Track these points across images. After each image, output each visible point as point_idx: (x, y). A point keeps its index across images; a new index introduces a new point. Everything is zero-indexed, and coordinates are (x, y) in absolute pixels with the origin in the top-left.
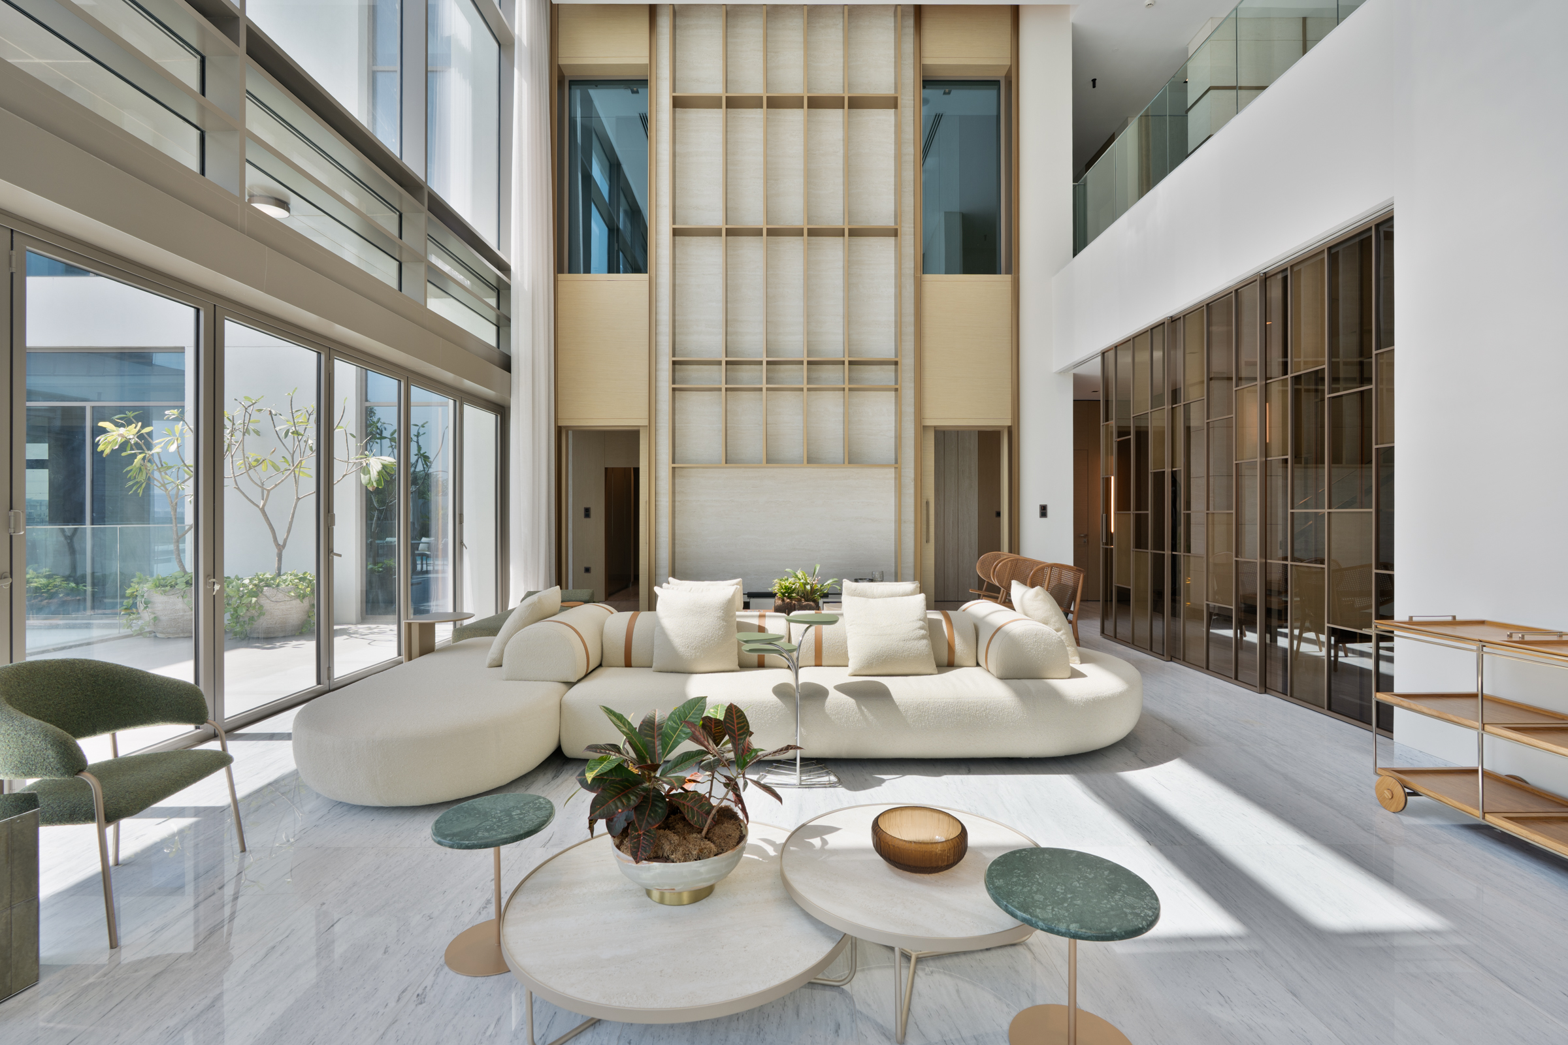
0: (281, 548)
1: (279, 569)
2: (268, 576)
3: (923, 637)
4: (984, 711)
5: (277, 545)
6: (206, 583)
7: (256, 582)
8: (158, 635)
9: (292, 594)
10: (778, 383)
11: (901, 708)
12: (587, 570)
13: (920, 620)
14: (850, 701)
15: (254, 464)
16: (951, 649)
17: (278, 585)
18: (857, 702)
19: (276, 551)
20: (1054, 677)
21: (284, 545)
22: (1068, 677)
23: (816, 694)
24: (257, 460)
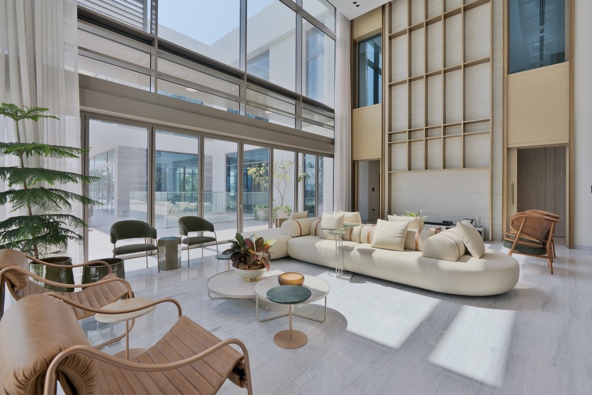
0: (282, 199)
1: (282, 204)
2: (279, 206)
3: (400, 237)
4: (404, 266)
5: (282, 198)
6: (239, 205)
7: (276, 207)
8: (260, 220)
9: (283, 211)
10: (433, 136)
11: (374, 259)
12: (373, 210)
13: (401, 230)
14: (358, 253)
15: (278, 176)
16: (417, 244)
17: (280, 209)
18: (360, 254)
19: (281, 199)
20: (447, 259)
21: (283, 198)
22: (455, 261)
23: (349, 249)
24: (279, 175)
